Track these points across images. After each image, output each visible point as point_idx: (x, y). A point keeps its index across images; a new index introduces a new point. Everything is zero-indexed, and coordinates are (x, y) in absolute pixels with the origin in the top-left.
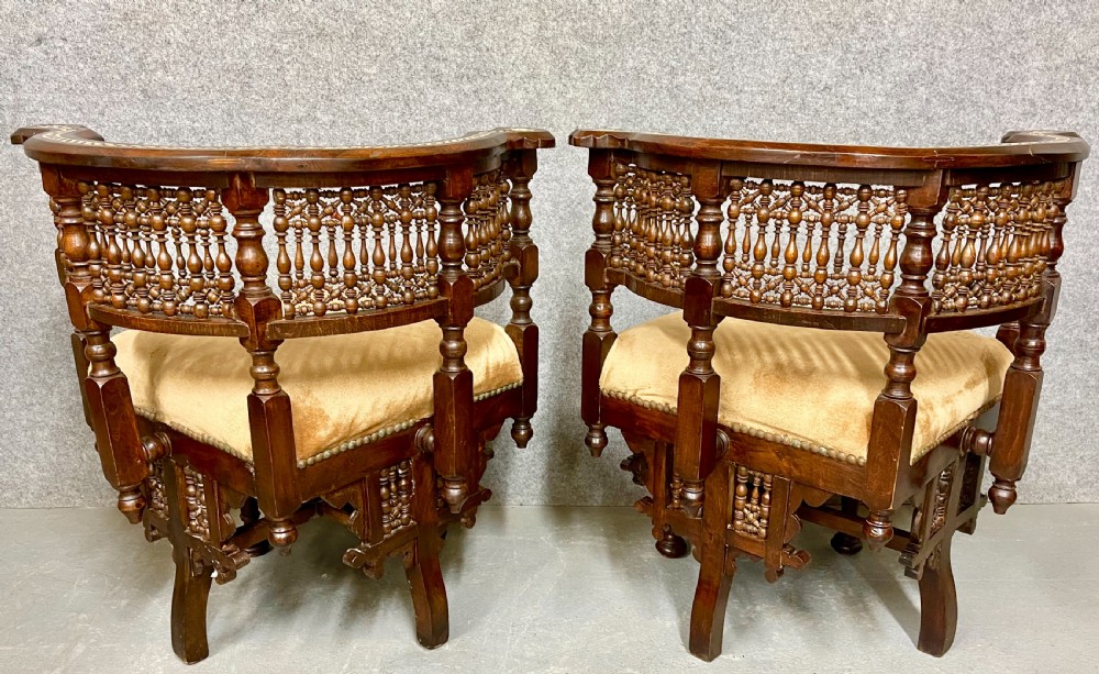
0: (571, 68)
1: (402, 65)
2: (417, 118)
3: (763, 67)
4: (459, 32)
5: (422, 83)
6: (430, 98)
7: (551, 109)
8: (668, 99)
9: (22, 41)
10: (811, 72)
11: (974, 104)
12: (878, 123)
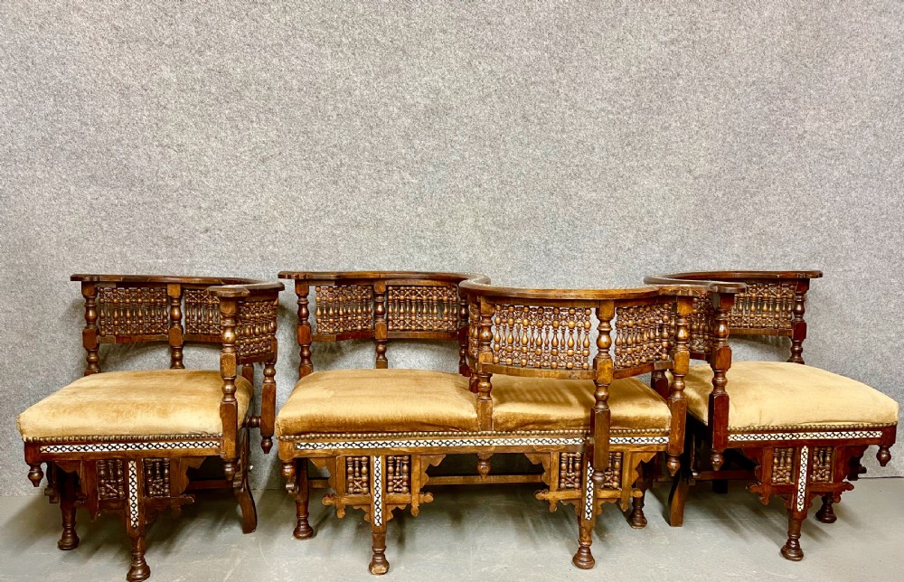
4: (432, 223)
5: (411, 250)
9: (197, 230)
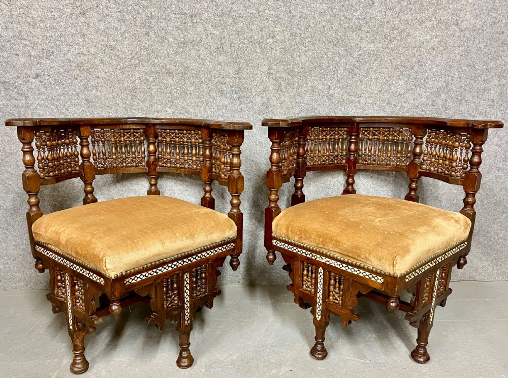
0: (283, 87)
1: (205, 86)
2: (212, 110)
3: (371, 85)
6: (218, 101)
7: (273, 106)
8: (327, 100)
9: (29, 76)
10: (393, 88)
11: (467, 101)
12: (423, 111)
